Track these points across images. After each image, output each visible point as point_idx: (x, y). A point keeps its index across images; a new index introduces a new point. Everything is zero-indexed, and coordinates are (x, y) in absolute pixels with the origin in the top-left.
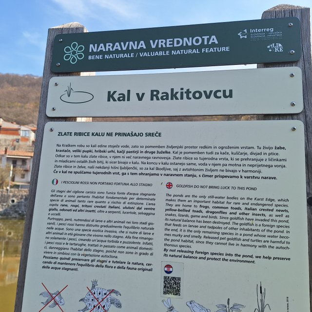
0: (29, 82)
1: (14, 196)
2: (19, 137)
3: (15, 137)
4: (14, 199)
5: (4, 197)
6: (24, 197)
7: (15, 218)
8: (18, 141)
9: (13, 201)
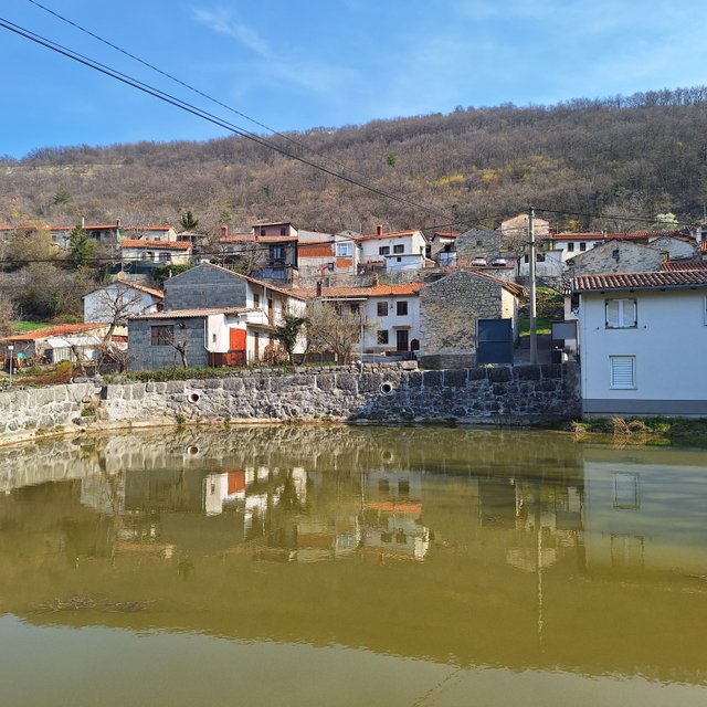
0: (319, 143)
1: (387, 377)
2: (334, 259)
3: (326, 260)
4: (388, 383)
5: (369, 381)
6: (408, 380)
7: (396, 422)
8: (331, 267)
9: (387, 388)
